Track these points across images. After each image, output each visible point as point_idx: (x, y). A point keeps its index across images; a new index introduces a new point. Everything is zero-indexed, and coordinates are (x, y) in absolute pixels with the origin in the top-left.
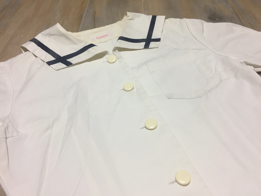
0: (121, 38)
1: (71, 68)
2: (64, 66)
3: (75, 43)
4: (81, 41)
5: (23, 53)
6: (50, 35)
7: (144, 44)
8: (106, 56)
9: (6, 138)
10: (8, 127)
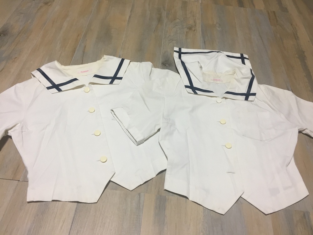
0: (96, 76)
1: (61, 93)
2: (57, 91)
3: (65, 76)
4: (69, 75)
5: (32, 78)
6: (50, 68)
7: (110, 80)
8: (84, 87)
9: (22, 132)
10: (23, 126)
